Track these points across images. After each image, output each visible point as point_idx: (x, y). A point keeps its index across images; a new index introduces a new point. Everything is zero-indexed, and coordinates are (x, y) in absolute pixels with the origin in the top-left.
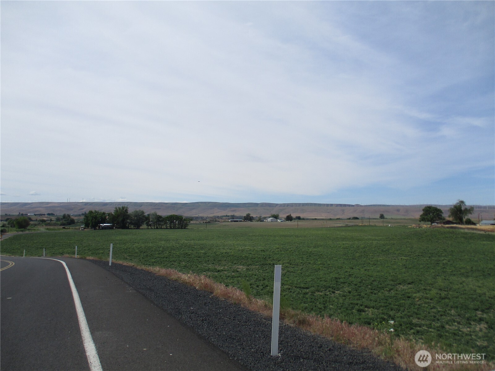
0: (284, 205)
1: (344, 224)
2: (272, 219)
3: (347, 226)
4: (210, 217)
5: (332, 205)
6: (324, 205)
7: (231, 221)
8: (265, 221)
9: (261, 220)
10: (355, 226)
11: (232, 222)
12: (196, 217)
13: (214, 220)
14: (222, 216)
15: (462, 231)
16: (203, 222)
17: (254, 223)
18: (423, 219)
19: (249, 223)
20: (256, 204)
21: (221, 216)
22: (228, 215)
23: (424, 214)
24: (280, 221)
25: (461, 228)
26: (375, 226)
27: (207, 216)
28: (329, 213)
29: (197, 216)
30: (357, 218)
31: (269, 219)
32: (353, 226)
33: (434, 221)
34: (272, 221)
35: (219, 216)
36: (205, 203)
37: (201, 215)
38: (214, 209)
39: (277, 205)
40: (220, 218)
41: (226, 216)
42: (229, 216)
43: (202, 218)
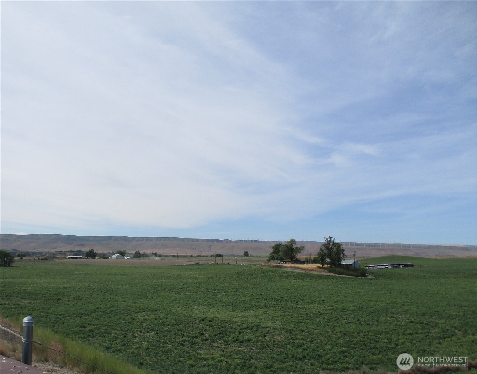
0: (142, 239)
1: (195, 262)
2: (117, 256)
3: (198, 264)
4: (51, 253)
5: (197, 240)
6: (189, 239)
7: (69, 257)
8: (109, 258)
9: (104, 256)
10: (206, 264)
11: (70, 259)
12: (32, 252)
13: (53, 256)
14: (66, 252)
15: (285, 269)
16: (39, 259)
17: (96, 260)
18: (272, 257)
19: (91, 260)
20: (109, 238)
21: (64, 252)
22: (73, 250)
23: (273, 252)
24: (127, 258)
25: (285, 267)
26: (228, 264)
27: (49, 251)
28: (193, 249)
29: (35, 251)
30: (220, 256)
31: (114, 256)
32: (203, 264)
33: (283, 259)
34: (117, 259)
35: (62, 252)
36: (47, 235)
37: (40, 250)
38: (57, 243)
39: (134, 239)
40: (63, 253)
41: (71, 251)
42: (74, 252)
43: (41, 253)
